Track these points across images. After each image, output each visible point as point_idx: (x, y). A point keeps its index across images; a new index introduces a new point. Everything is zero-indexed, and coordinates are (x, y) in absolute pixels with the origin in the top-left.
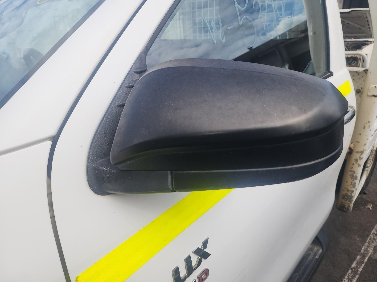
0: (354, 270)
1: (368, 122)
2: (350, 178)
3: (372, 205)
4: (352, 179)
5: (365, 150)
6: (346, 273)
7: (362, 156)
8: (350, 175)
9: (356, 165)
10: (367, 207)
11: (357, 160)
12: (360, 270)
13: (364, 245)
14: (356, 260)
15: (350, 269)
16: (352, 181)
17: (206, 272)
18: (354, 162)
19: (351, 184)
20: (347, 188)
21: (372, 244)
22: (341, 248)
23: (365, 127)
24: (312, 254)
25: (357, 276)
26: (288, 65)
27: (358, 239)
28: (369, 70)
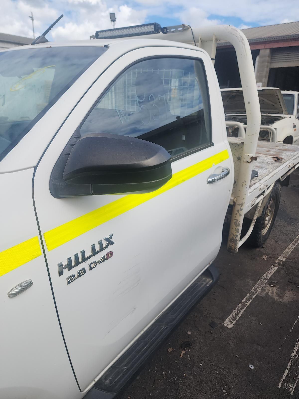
0: (243, 304)
1: (244, 181)
2: (234, 225)
3: (266, 257)
4: (236, 226)
5: (244, 203)
6: (237, 306)
7: (242, 208)
8: (235, 223)
9: (238, 215)
10: (262, 258)
11: (238, 211)
12: (248, 304)
13: (254, 286)
14: (246, 297)
15: (240, 303)
16: (236, 227)
17: (111, 253)
18: (236, 212)
19: (236, 230)
20: (233, 233)
21: (261, 285)
22: (235, 288)
23: (243, 185)
24: (205, 283)
25: (245, 308)
26: (185, 136)
27: (250, 282)
28: (244, 143)
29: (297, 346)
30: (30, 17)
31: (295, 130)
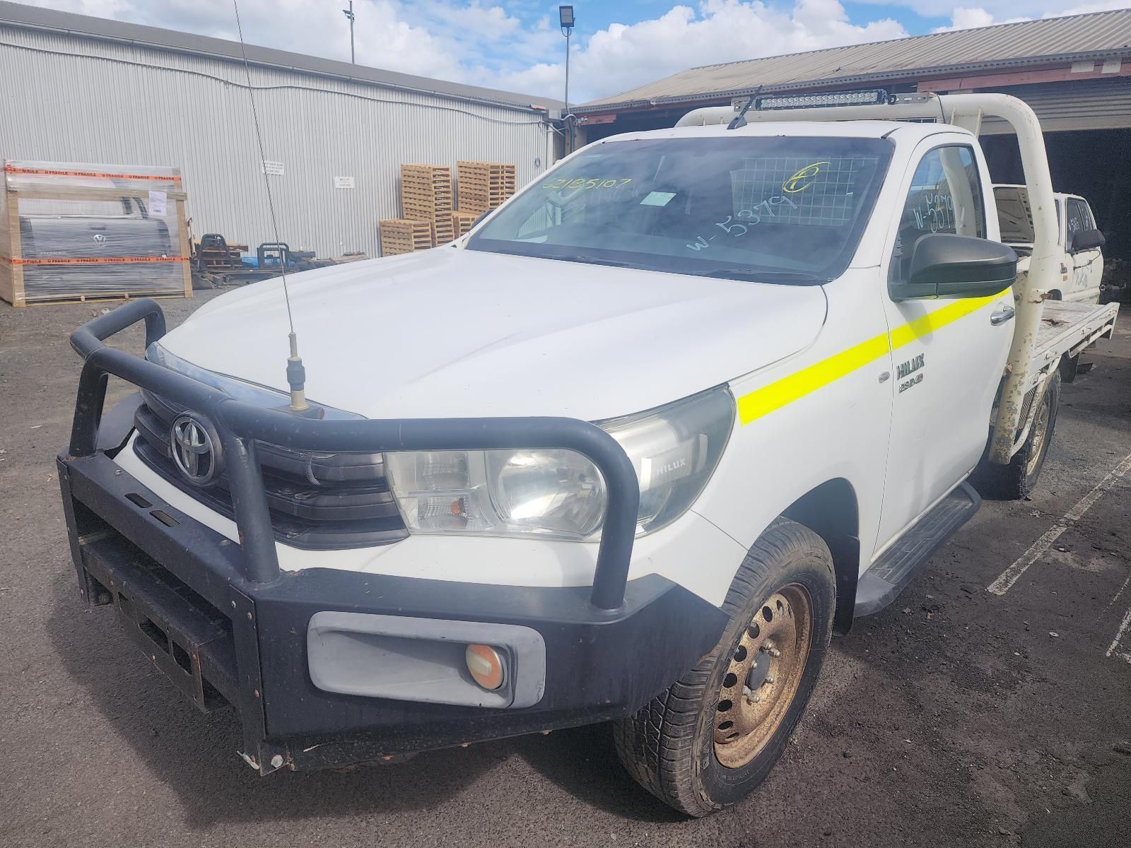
0: (1013, 569)
1: (1029, 335)
2: (1007, 411)
3: (1039, 513)
4: (1011, 413)
5: (1026, 372)
7: (1023, 381)
8: (1008, 408)
9: (1015, 393)
10: (1031, 514)
11: (1016, 387)
13: (1028, 550)
14: (1016, 562)
16: (1011, 416)
18: (1013, 388)
19: (1009, 420)
20: (1004, 427)
21: (1041, 549)
23: (1025, 340)
25: (1019, 575)
27: (1018, 544)
29: (1128, 618)
30: (346, 12)
31: (1065, 278)
